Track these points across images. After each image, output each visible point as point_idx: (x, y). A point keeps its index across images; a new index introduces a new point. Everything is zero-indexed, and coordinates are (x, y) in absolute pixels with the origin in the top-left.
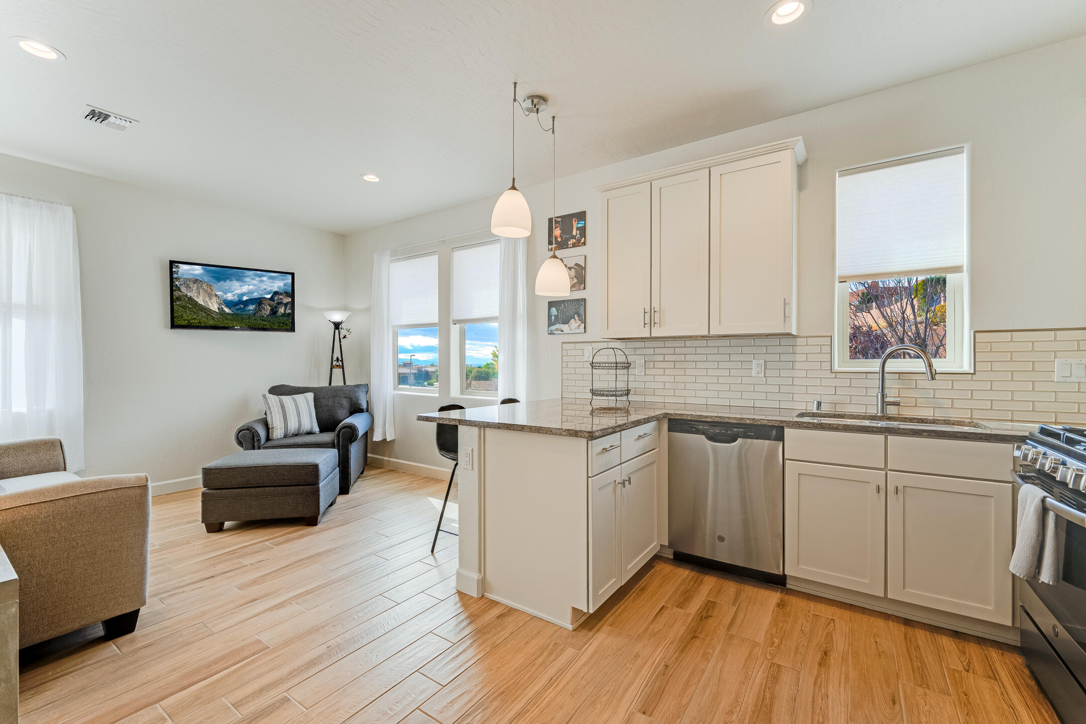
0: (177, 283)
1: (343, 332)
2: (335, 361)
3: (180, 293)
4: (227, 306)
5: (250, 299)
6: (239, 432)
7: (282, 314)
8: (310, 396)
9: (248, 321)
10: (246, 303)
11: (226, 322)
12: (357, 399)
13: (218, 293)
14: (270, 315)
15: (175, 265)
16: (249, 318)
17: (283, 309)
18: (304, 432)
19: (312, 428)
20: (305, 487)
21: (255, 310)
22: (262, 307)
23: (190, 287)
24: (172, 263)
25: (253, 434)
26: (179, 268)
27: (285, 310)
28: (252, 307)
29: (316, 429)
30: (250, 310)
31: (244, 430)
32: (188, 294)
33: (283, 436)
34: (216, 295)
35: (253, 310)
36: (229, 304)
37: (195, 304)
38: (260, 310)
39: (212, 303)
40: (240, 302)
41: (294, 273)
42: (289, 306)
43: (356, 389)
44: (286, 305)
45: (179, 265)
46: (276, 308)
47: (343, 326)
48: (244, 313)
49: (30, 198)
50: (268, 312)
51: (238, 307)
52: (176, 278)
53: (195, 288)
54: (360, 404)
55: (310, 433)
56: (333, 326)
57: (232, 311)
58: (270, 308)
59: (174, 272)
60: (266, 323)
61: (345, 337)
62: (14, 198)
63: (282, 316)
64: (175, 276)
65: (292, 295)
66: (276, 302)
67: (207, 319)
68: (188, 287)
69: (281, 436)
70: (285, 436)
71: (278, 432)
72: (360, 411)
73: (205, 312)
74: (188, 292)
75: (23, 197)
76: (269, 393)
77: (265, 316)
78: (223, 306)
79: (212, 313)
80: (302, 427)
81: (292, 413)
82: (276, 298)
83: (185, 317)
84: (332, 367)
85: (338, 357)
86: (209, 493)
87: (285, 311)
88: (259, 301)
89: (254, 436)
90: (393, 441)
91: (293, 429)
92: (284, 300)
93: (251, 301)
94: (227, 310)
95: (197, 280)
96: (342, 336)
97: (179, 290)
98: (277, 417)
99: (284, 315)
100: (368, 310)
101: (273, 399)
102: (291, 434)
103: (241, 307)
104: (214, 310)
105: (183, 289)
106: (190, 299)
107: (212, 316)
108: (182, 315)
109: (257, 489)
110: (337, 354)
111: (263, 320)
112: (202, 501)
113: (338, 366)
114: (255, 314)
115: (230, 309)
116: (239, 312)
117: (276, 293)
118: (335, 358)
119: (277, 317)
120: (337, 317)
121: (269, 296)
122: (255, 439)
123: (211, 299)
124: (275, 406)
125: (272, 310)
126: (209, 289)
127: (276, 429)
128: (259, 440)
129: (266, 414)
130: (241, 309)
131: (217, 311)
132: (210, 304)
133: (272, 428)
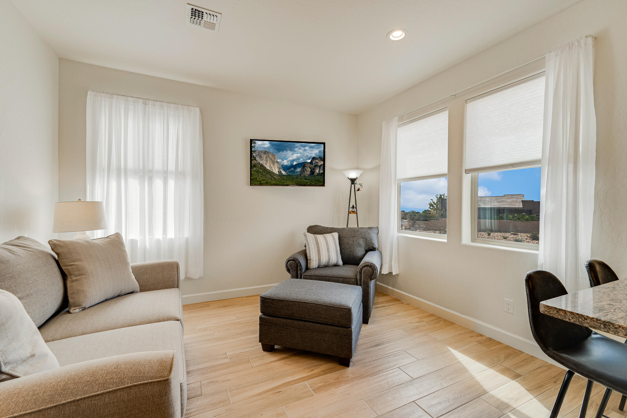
0: (254, 154)
1: (357, 187)
2: (351, 208)
3: (255, 161)
4: (284, 170)
5: (298, 164)
6: (288, 262)
7: (318, 173)
8: (336, 235)
9: (296, 180)
10: (295, 167)
11: (283, 181)
12: (371, 239)
13: (279, 161)
14: (310, 175)
15: (253, 142)
16: (297, 178)
17: (318, 170)
18: (332, 265)
19: (337, 262)
20: (340, 329)
21: (301, 171)
22: (305, 169)
23: (262, 157)
24: (251, 141)
25: (297, 265)
26: (256, 144)
27: (319, 170)
28: (299, 170)
29: (341, 262)
30: (298, 172)
31: (291, 260)
32: (261, 162)
33: (317, 267)
34: (277, 162)
35: (299, 172)
36: (285, 168)
37: (265, 169)
38: (304, 172)
39: (274, 168)
40: (292, 166)
41: (325, 143)
42: (322, 167)
43: (370, 231)
44: (320, 167)
45: (256, 141)
46: (314, 169)
47: (357, 181)
48: (294, 174)
49: (178, 104)
50: (309, 173)
51: (290, 170)
52: (254, 151)
53: (264, 158)
54: (373, 244)
55: (336, 265)
56: (350, 182)
57: (287, 173)
58: (310, 170)
59: (253, 146)
60: (307, 181)
61: (359, 190)
62: (171, 104)
63: (317, 175)
64: (253, 149)
65: (323, 159)
66: (313, 165)
67: (272, 180)
68: (261, 157)
69: (316, 266)
70: (319, 267)
71: (314, 264)
72: (373, 249)
73: (270, 175)
74: (260, 161)
75: (175, 104)
76: (308, 232)
77: (307, 175)
78: (281, 170)
79: (274, 175)
80: (331, 260)
81: (323, 249)
82: (314, 162)
83: (258, 179)
84: (349, 213)
85: (353, 205)
86: (266, 318)
87: (319, 172)
88: (303, 165)
89: (297, 266)
90: (398, 275)
91: (324, 262)
92: (319, 163)
93: (298, 165)
94: (284, 173)
95: (266, 151)
96: (356, 189)
97: (255, 159)
98: (314, 251)
99: (319, 174)
100: (378, 168)
101: (310, 236)
102: (323, 265)
103: (292, 170)
104: (275, 173)
105: (257, 159)
106: (262, 165)
107: (274, 178)
108: (256, 178)
109: (300, 322)
110: (353, 203)
111: (306, 179)
112: (260, 324)
113: (353, 212)
114: (300, 175)
115: (285, 172)
116: (291, 174)
117: (314, 158)
118: (351, 206)
119: (314, 176)
120: (353, 175)
121: (309, 161)
122: (299, 268)
123: (274, 165)
124: (312, 243)
125: (311, 171)
126: (273, 158)
127: (312, 261)
128: (301, 269)
129: (305, 246)
130: (292, 171)
131: (278, 174)
132: (273, 169)
133: (310, 260)
